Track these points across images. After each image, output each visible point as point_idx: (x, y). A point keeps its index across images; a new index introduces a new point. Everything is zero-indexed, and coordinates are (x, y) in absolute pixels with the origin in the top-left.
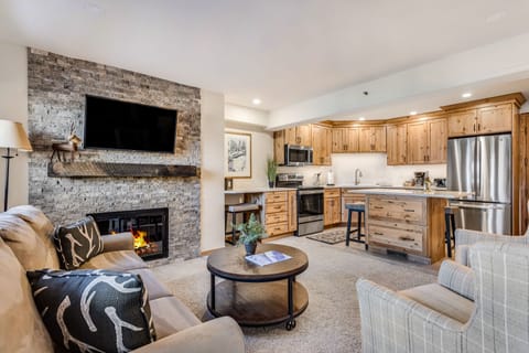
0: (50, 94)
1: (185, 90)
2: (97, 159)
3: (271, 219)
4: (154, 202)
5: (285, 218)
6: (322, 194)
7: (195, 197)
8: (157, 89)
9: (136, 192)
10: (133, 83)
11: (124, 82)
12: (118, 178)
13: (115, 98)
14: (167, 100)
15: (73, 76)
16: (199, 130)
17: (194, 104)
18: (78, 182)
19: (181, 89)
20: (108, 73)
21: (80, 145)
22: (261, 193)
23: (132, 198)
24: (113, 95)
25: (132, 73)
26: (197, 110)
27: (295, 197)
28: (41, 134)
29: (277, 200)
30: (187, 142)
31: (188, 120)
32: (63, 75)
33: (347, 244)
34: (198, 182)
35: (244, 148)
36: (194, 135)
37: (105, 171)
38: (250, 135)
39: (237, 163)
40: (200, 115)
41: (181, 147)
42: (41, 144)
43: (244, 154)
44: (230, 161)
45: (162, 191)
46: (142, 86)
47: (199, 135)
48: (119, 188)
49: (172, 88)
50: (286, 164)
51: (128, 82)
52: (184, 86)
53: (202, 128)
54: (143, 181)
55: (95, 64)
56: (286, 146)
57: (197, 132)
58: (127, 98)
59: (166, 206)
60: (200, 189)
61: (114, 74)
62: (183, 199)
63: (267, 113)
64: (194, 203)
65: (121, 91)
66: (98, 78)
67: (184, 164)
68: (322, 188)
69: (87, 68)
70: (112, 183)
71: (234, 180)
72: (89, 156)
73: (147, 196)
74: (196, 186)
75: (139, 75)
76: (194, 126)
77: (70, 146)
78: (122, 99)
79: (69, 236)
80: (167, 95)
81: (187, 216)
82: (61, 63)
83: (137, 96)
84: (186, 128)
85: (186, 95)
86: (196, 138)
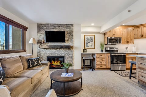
0: (41, 32)
1: (69, 25)
2: (49, 45)
3: (98, 63)
4: (61, 55)
5: (105, 63)
6: (125, 56)
7: (72, 54)
8: (61, 27)
9: (57, 52)
10: (56, 26)
11: (54, 26)
12: (53, 49)
13: (52, 31)
14: (64, 29)
15: (45, 27)
16: (73, 36)
17: (71, 29)
18: (45, 49)
19: (68, 25)
20: (51, 25)
21: (45, 42)
22: (95, 54)
23: (56, 54)
24: (52, 30)
25: (56, 24)
26: (72, 30)
27: (110, 56)
28: (39, 40)
29: (100, 57)
30: (69, 39)
31: (70, 33)
32: (43, 28)
33: (130, 78)
34: (72, 50)
35: (92, 39)
36: (72, 37)
37: (49, 47)
38: (94, 35)
39: (89, 44)
40: (73, 31)
41: (68, 41)
42: (39, 42)
43: (92, 41)
44: (87, 44)
45: (63, 52)
46: (58, 27)
47: (73, 37)
48: (53, 51)
49: (65, 26)
50: (107, 44)
51: (55, 26)
52: (68, 24)
53: (74, 35)
54: (58, 50)
55: (48, 24)
56: (107, 38)
57: (72, 36)
58: (55, 30)
59: (64, 56)
60: (73, 52)
61: (52, 25)
62: (68, 54)
63: (100, 27)
64: (71, 56)
65: (54, 29)
66: (49, 27)
67: (69, 45)
68: (125, 53)
69: (47, 25)
70: (52, 50)
71: (87, 50)
72: (47, 44)
73: (59, 53)
74: (72, 51)
75: (57, 24)
76: (71, 35)
77: (43, 42)
78: (54, 31)
79: (30, 61)
80: (64, 28)
81: (69, 59)
82: (42, 25)
83: (57, 29)
84: (69, 35)
85: (69, 27)
86: (72, 38)
